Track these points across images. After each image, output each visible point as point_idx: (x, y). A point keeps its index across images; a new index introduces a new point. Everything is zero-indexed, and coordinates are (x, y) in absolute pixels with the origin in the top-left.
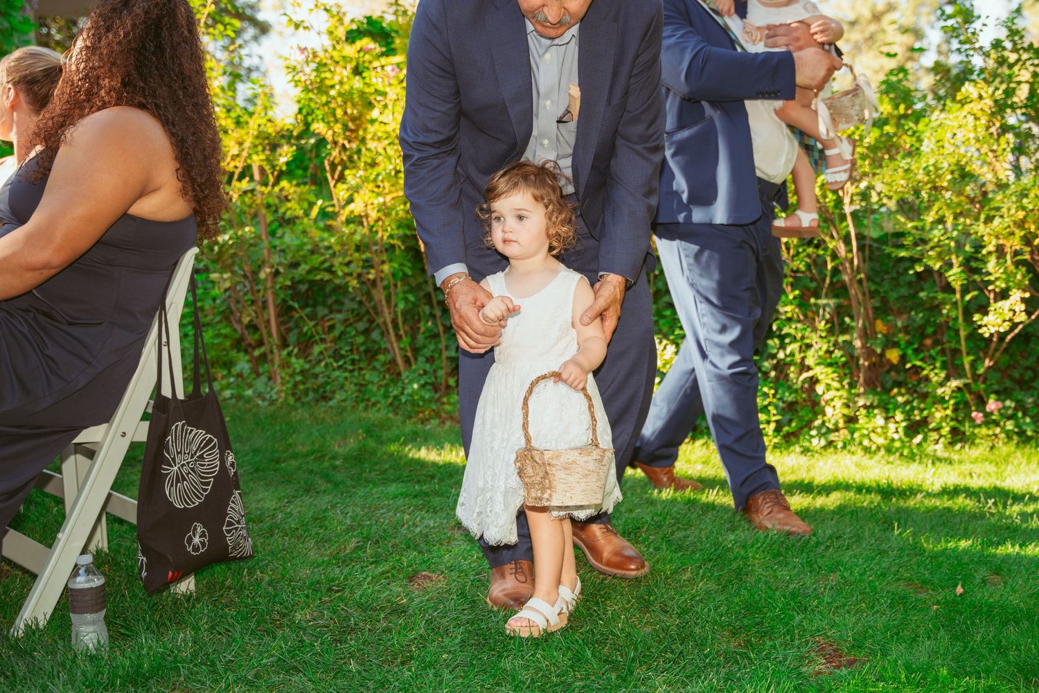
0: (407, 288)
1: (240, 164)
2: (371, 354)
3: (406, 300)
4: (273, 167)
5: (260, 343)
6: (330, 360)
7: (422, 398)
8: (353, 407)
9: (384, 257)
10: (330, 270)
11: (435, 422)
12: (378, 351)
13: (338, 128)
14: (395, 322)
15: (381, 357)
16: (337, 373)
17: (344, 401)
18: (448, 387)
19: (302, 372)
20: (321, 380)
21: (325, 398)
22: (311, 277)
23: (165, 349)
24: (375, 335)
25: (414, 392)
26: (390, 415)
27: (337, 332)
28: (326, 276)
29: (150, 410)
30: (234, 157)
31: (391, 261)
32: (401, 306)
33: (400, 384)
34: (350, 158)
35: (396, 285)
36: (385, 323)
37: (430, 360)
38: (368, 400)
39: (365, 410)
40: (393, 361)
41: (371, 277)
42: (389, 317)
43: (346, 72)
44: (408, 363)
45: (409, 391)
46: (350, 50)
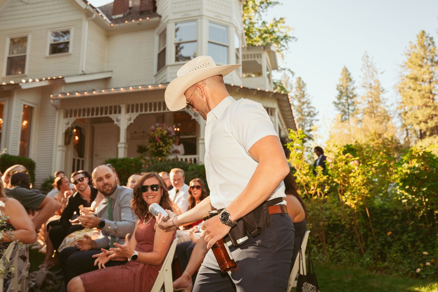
0: (363, 227)
1: (314, 192)
2: (353, 247)
3: (364, 231)
4: (323, 192)
5: (319, 242)
6: (341, 250)
7: (370, 263)
8: (348, 264)
9: (356, 218)
10: (340, 220)
11: (375, 271)
12: (356, 246)
13: (342, 181)
14: (360, 237)
15: (356, 248)
16: (343, 253)
17: (346, 262)
18: (378, 258)
19: (333, 252)
20: (338, 255)
21: (340, 261)
22: (334, 223)
23: (301, 261)
24: (354, 241)
25: (368, 261)
26: (361, 268)
27: (342, 240)
28: (338, 222)
29: (297, 277)
30: (312, 190)
31: (358, 218)
32: (362, 233)
33: (363, 258)
34: (345, 189)
35: (360, 226)
36: (357, 238)
37: (372, 249)
38: (353, 262)
39: (352, 266)
40: (360, 249)
41: (353, 224)
42: (358, 236)
43: (343, 164)
44: (365, 250)
45: (366, 261)
46: (344, 157)
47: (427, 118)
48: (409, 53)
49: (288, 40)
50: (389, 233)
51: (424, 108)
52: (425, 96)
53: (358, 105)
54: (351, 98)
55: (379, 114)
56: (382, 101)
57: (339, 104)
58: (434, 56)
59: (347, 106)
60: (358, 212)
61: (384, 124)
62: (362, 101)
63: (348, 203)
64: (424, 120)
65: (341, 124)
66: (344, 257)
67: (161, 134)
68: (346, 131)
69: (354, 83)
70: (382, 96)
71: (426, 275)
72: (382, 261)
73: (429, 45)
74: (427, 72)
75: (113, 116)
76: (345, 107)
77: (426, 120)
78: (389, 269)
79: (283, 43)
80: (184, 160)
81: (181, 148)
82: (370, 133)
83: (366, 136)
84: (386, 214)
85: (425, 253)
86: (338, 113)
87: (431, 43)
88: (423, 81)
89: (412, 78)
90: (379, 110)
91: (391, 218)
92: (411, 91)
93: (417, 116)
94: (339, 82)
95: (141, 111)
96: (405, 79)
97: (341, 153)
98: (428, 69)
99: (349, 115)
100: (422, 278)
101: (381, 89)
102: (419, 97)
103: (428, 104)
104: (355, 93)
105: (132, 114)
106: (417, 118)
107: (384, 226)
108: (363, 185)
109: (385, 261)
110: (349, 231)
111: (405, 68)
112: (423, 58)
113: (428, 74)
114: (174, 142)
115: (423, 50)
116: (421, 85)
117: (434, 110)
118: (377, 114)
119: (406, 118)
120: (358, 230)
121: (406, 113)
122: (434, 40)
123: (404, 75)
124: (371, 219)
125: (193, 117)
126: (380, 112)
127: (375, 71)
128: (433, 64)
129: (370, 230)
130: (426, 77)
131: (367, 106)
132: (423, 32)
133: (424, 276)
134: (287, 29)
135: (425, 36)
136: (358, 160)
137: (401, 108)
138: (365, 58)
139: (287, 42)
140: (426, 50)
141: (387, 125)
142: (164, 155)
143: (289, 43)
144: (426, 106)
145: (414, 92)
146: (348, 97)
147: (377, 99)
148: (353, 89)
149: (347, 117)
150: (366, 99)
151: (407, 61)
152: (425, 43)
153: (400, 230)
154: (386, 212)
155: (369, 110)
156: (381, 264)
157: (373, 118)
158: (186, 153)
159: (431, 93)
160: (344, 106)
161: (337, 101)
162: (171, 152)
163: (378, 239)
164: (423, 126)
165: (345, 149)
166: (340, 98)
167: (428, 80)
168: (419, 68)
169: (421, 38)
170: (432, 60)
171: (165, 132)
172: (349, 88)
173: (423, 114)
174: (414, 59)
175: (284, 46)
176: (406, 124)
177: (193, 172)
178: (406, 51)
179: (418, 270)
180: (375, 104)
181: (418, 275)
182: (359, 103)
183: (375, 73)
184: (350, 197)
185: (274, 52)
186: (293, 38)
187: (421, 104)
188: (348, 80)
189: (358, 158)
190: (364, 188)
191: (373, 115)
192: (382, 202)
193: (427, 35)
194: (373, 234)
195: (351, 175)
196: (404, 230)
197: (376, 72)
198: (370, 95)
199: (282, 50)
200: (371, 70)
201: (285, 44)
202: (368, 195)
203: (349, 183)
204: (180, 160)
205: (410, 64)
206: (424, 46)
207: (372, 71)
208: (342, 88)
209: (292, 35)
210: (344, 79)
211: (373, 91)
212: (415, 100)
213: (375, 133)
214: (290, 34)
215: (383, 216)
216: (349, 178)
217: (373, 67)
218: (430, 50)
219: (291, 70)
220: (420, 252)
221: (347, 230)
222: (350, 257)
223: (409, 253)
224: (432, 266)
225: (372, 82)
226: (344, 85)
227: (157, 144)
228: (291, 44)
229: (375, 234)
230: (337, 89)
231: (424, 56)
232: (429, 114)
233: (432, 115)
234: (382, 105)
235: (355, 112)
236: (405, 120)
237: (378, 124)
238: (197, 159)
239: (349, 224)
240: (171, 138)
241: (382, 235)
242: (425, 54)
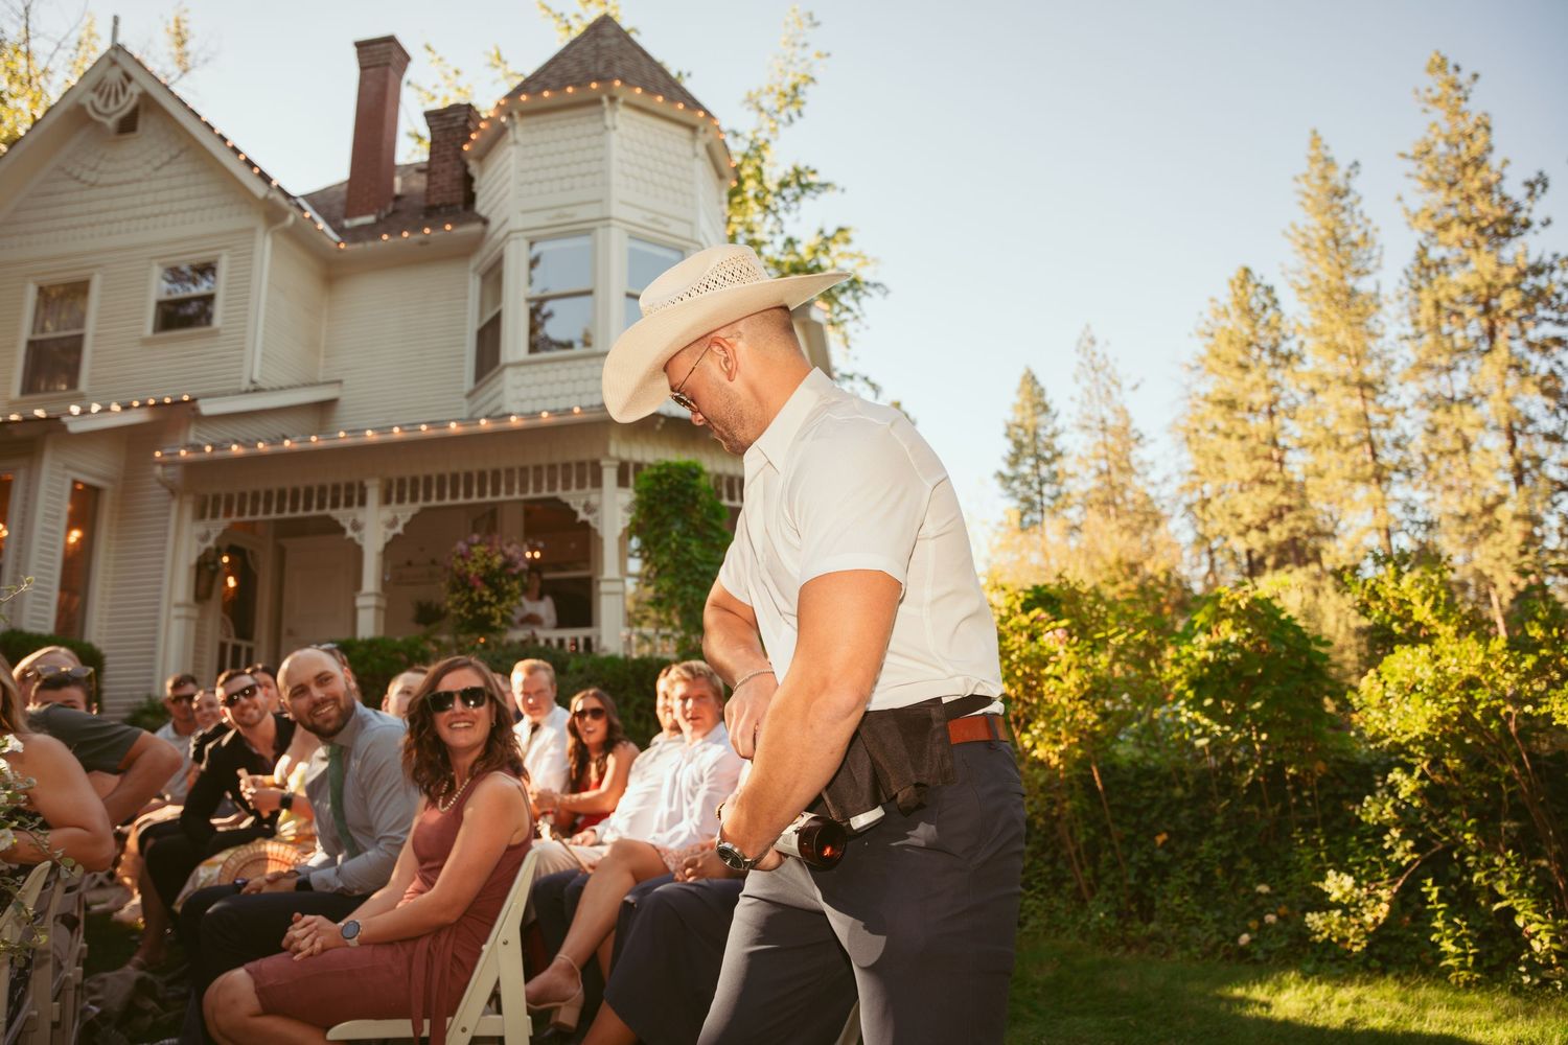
0: (1086, 822)
2: (1057, 883)
3: (1087, 833)
7: (1108, 926)
8: (1045, 933)
9: (1066, 796)
11: (1121, 948)
12: (1065, 880)
13: (1020, 687)
14: (1078, 853)
15: (1068, 886)
16: (1029, 902)
17: (1037, 926)
18: (1131, 913)
24: (1060, 865)
25: (1101, 921)
26: (1080, 942)
31: (1071, 798)
32: (1083, 839)
33: (1087, 913)
34: (1031, 712)
35: (1076, 820)
36: (1069, 855)
37: (1112, 888)
38: (1058, 926)
39: (1056, 937)
40: (1078, 889)
41: (1055, 814)
42: (1072, 849)
43: (1024, 639)
44: (1092, 891)
45: (1095, 919)
46: (1025, 620)
47: (1265, 516)
48: (1209, 330)
49: (860, 293)
50: (1160, 839)
51: (1257, 487)
52: (1259, 453)
53: (1070, 483)
54: (1048, 462)
55: (1130, 507)
56: (1139, 470)
57: (1013, 479)
58: (1280, 340)
59: (1036, 486)
60: (1069, 778)
61: (1145, 536)
62: (1080, 470)
63: (1040, 753)
64: (1258, 522)
65: (1020, 538)
66: (1033, 913)
67: (487, 567)
68: (1035, 558)
69: (1055, 416)
70: (1138, 454)
71: (1268, 952)
72: (1142, 919)
73: (1265, 307)
74: (1263, 384)
75: (342, 515)
76: (1031, 488)
77: (1264, 522)
78: (1163, 940)
79: (846, 299)
80: (555, 643)
81: (545, 609)
82: (1105, 562)
83: (1092, 569)
84: (1149, 783)
85: (1263, 889)
86: (1013, 505)
87: (1268, 302)
88: (1250, 409)
89: (1220, 402)
90: (1129, 495)
91: (1164, 794)
92: (1219, 440)
93: (1238, 510)
94: (1011, 416)
95: (427, 497)
96: (1201, 403)
97: (1017, 607)
98: (1264, 377)
99: (1042, 511)
100: (1255, 962)
101: (1135, 435)
102: (1241, 456)
103: (1268, 477)
104: (1058, 447)
105: (401, 507)
106: (1239, 516)
107: (1145, 819)
108: (1082, 698)
109: (1150, 920)
110: (1045, 836)
111: (1200, 372)
112: (1250, 344)
113: (1264, 389)
114: (525, 590)
115: (1248, 321)
116: (1245, 421)
117: (1284, 493)
118: (1123, 508)
119: (1207, 517)
120: (1071, 831)
121: (1206, 502)
122: (1277, 294)
123: (1197, 394)
124: (1108, 799)
125: (582, 516)
126: (1134, 501)
127: (1114, 382)
128: (1277, 361)
129: (1106, 831)
130: (1260, 398)
131: (1093, 483)
132: (1247, 271)
133: (1260, 956)
134: (857, 262)
135: (1253, 282)
136: (1066, 628)
137: (1193, 488)
138: (1085, 344)
139: (857, 299)
140: (1256, 321)
141: (1155, 538)
142: (494, 630)
143: (864, 300)
144: (1263, 482)
145: (1226, 441)
146: (1039, 458)
147: (1124, 464)
148: (1054, 435)
149: (1037, 517)
150: (1092, 462)
151: (1204, 352)
152: (1254, 303)
153: (1190, 828)
154: (1151, 778)
155: (1101, 497)
156: (1139, 930)
157: (1113, 518)
158: (562, 623)
159: (1275, 443)
160: (1029, 485)
161: (1008, 472)
162: (515, 619)
163: (1130, 856)
164: (1256, 540)
165: (1030, 596)
166: (1015, 460)
167: (1265, 409)
168: (1237, 373)
169: (1242, 287)
170: (1273, 351)
171: (498, 560)
172: (1041, 432)
173: (1255, 505)
174: (1224, 348)
175: (848, 309)
176: (1208, 534)
177: (580, 678)
178: (1202, 326)
179: (1245, 938)
180: (1117, 478)
181: (1244, 953)
182: (1071, 476)
183: (1114, 389)
184: (1047, 737)
185: (819, 326)
186: (875, 285)
187: (1248, 477)
188: (1040, 409)
189: (1065, 622)
190: (1085, 707)
191: (1112, 510)
192: (1138, 753)
193: (1258, 279)
194: (1116, 843)
195: (1049, 670)
196: (1203, 828)
197: (1119, 386)
198: (1102, 451)
199: (843, 322)
200: (1102, 378)
201: (851, 304)
202: (1098, 728)
203: (1041, 696)
204: (542, 643)
205: (1213, 362)
206: (1251, 310)
207: (1108, 382)
208: (1021, 432)
209: (872, 279)
210: (1028, 405)
211: (1110, 440)
212: (1230, 467)
213: (1119, 562)
214: (865, 274)
215: (1142, 789)
216: (1041, 679)
217: (1108, 370)
218: (1267, 323)
219: (872, 379)
220: (1250, 887)
221: (1038, 832)
222: (1050, 913)
223: (1219, 893)
224: (1281, 925)
225: (1107, 413)
226: (1028, 423)
227: (475, 596)
228: (870, 304)
229: (1122, 841)
230: (1008, 435)
231: (1251, 338)
232: (1270, 504)
233: (1280, 507)
234: (1137, 482)
235: (1060, 501)
236: (1205, 522)
237: (1126, 536)
238: (594, 641)
239: (1047, 816)
240: (515, 577)
241: (1141, 845)
242: (1254, 333)
